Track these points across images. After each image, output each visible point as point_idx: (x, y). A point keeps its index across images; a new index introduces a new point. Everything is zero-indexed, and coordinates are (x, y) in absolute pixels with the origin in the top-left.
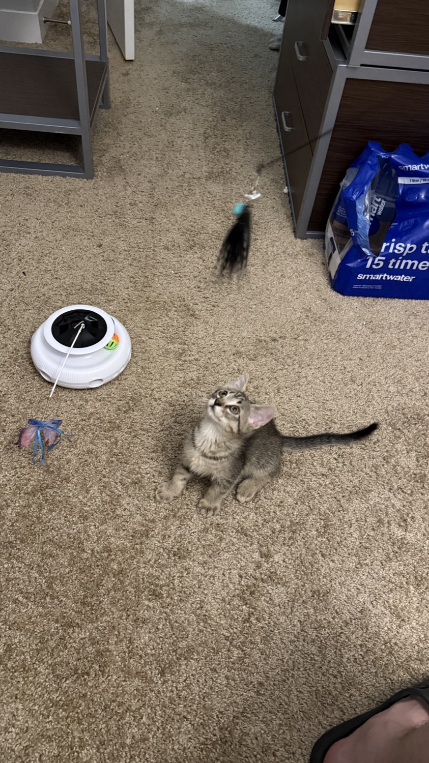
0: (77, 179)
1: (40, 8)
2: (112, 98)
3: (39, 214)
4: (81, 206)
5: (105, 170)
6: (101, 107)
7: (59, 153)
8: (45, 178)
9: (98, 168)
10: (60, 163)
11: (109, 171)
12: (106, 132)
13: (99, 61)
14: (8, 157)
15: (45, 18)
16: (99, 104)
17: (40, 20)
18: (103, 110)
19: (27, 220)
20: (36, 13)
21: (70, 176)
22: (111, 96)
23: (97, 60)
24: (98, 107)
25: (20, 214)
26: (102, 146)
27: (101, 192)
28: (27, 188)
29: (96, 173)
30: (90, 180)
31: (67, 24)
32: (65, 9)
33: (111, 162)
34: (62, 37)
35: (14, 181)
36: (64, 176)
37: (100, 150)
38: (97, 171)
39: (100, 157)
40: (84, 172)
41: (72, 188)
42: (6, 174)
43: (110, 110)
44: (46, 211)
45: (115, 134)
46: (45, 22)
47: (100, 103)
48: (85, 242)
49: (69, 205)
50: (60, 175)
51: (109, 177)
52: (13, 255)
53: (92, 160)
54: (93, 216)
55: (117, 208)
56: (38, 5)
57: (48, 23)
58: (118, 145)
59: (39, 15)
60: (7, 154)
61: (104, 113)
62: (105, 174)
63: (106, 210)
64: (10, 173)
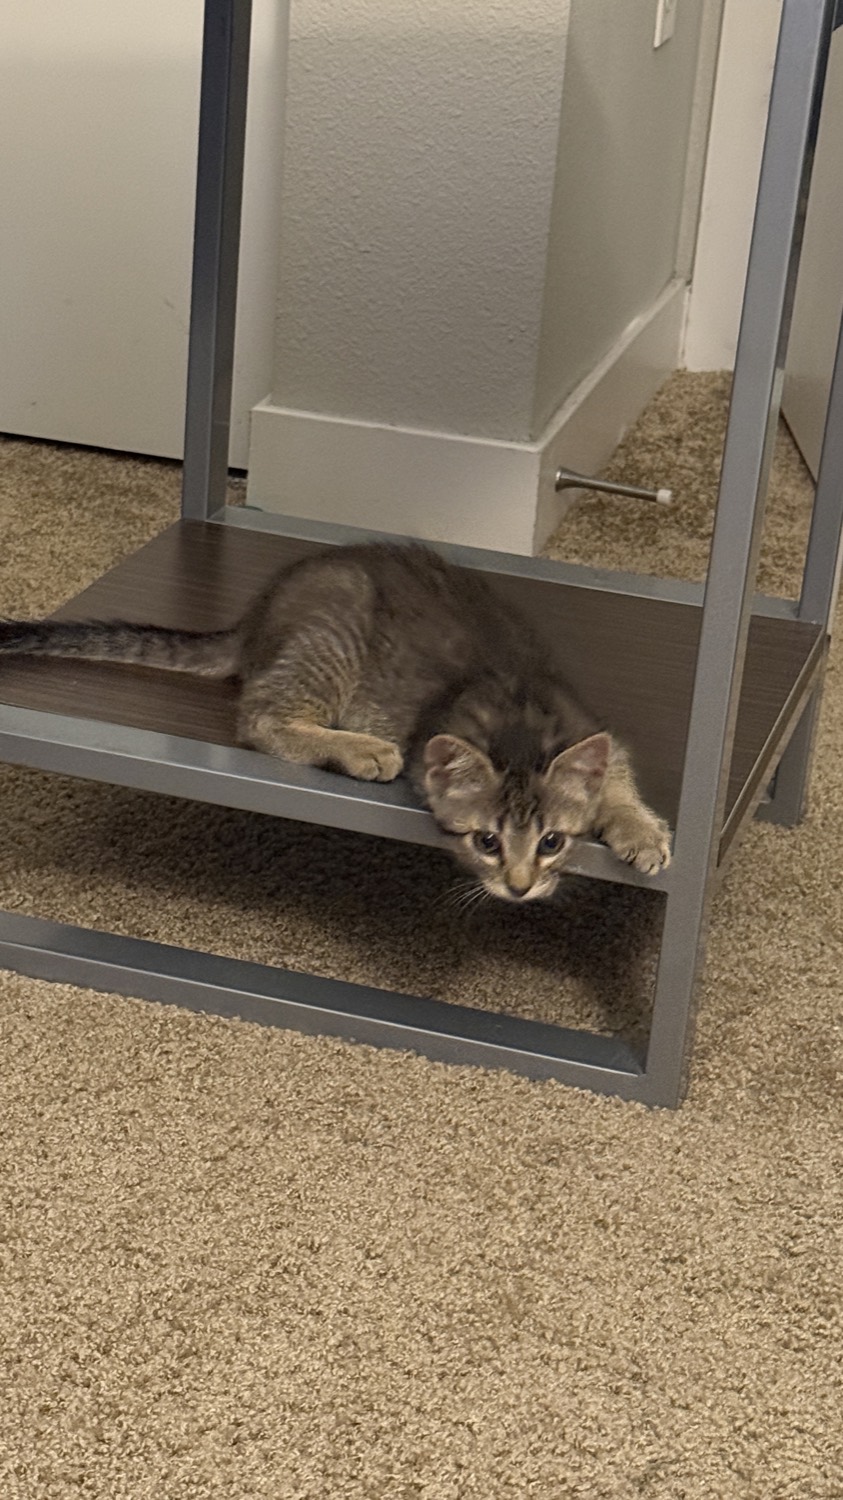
0: (599, 1100)
1: (552, 432)
2: (815, 781)
3: (382, 1229)
4: (602, 1224)
5: (745, 1075)
6: (759, 816)
7: (528, 973)
8: (445, 1072)
9: (713, 1065)
10: (527, 1017)
11: (766, 1084)
12: (771, 916)
13: (794, 619)
14: (290, 960)
15: (564, 470)
16: (754, 804)
17: (542, 480)
18: (767, 828)
19: (313, 1249)
20: (534, 449)
21: (568, 1079)
22: (814, 774)
23: (786, 614)
24: (749, 812)
25: (287, 1215)
26: (744, 971)
27: (707, 1172)
28: (351, 1102)
29: (699, 1086)
30: (664, 1113)
31: (653, 499)
32: (648, 456)
33: (780, 1046)
34: (620, 548)
35: (293, 1063)
36: (537, 1076)
37: (732, 988)
38: (704, 1076)
39: (731, 1016)
40: (643, 1065)
41: (567, 1133)
42: (259, 1031)
43: (803, 828)
44: (417, 1223)
45: (815, 928)
46: (561, 486)
47: (760, 798)
48: (596, 1403)
49: (543, 1208)
50: (518, 1068)
51: (763, 1109)
52: (210, 1407)
53: (692, 1025)
54: (652, 1281)
55: (788, 1263)
56: (547, 422)
57: (573, 491)
58: (824, 979)
59: (545, 453)
60: (287, 948)
61: (772, 839)
62: (740, 1094)
63: (730, 1262)
64: (282, 1026)
